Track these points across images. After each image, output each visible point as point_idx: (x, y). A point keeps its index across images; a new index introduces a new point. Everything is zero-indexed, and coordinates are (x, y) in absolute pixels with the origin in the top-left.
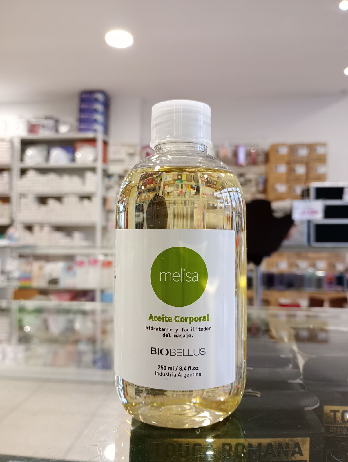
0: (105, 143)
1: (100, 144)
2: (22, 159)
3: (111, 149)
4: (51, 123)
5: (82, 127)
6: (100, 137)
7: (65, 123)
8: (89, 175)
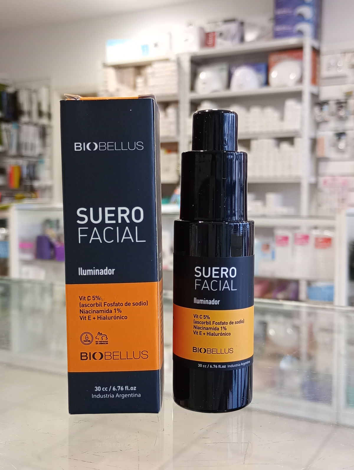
0: (316, 52)
1: (307, 53)
2: (192, 88)
3: (325, 60)
4: (233, 27)
5: (279, 28)
6: (308, 43)
7: (253, 26)
8: (290, 104)
